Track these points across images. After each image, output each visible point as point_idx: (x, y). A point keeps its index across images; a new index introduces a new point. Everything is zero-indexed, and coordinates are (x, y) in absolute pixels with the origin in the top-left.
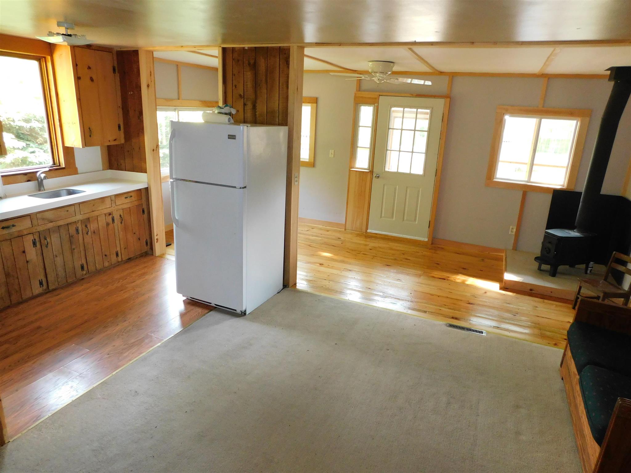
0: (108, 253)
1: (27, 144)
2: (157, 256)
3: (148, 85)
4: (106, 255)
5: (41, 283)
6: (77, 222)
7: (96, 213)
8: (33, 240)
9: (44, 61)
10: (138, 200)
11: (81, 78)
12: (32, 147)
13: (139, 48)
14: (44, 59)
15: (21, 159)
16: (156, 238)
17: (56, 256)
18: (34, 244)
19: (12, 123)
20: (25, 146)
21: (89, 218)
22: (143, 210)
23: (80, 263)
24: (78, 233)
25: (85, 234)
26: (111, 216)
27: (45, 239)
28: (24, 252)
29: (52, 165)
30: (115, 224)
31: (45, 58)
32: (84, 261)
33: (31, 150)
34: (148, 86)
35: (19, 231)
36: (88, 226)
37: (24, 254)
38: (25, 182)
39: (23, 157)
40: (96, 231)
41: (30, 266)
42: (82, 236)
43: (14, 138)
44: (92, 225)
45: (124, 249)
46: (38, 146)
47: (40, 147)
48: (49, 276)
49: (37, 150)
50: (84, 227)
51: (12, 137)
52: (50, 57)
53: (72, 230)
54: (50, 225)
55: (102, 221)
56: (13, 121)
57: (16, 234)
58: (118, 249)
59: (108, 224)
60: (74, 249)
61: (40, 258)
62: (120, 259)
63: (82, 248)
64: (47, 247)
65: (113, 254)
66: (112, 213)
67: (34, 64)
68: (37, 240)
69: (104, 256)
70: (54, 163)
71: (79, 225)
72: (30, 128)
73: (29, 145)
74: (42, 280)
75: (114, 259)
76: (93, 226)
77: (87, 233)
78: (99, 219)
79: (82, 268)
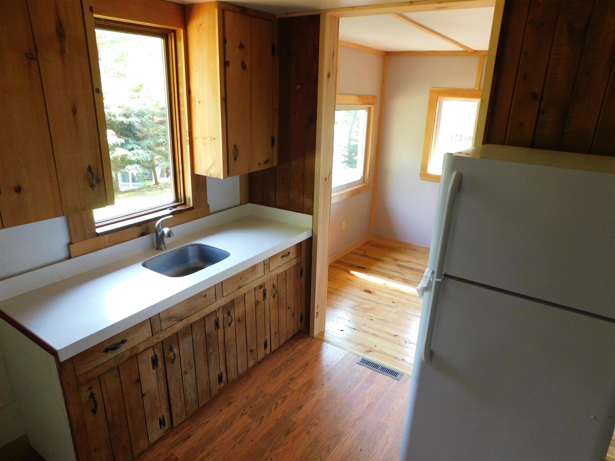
0: (254, 347)
1: (126, 140)
2: (315, 336)
3: (329, 73)
4: (251, 351)
5: (162, 423)
6: (217, 310)
7: (243, 290)
8: (152, 358)
9: (173, 37)
10: (297, 257)
11: (230, 64)
12: (131, 144)
13: (321, 10)
14: (173, 34)
15: (120, 157)
16: (316, 311)
17: (186, 373)
18: (155, 362)
19: (113, 119)
20: (124, 143)
21: (233, 300)
22: (301, 270)
23: (218, 372)
24: (218, 328)
25: (227, 326)
26: (262, 290)
27: (171, 350)
28: (139, 381)
29: (175, 202)
30: (267, 301)
31: (174, 31)
32: (223, 369)
33: (130, 147)
34: (329, 76)
35: (133, 348)
36: (232, 314)
37: (139, 384)
38: (138, 237)
39: (122, 155)
40: (241, 318)
41: (147, 401)
42: (223, 330)
43: (115, 134)
44: (236, 311)
45: (275, 334)
46: (136, 142)
47: (138, 143)
48: (174, 408)
49: (135, 146)
50: (226, 315)
51: (112, 134)
52: (183, 29)
53: (210, 325)
54: (179, 326)
55: (250, 301)
56: (114, 116)
57: (127, 355)
58: (268, 337)
59: (257, 303)
60: (211, 354)
61: (162, 383)
62: (268, 351)
63: (221, 350)
64: (173, 362)
65: (261, 346)
66: (263, 285)
67: (158, 43)
68: (159, 355)
69: (249, 351)
70: (177, 200)
71: (220, 316)
72: (129, 123)
73: (128, 141)
74: (163, 417)
75: (261, 353)
76: (238, 312)
77: (230, 325)
78: (247, 298)
79: (220, 379)
